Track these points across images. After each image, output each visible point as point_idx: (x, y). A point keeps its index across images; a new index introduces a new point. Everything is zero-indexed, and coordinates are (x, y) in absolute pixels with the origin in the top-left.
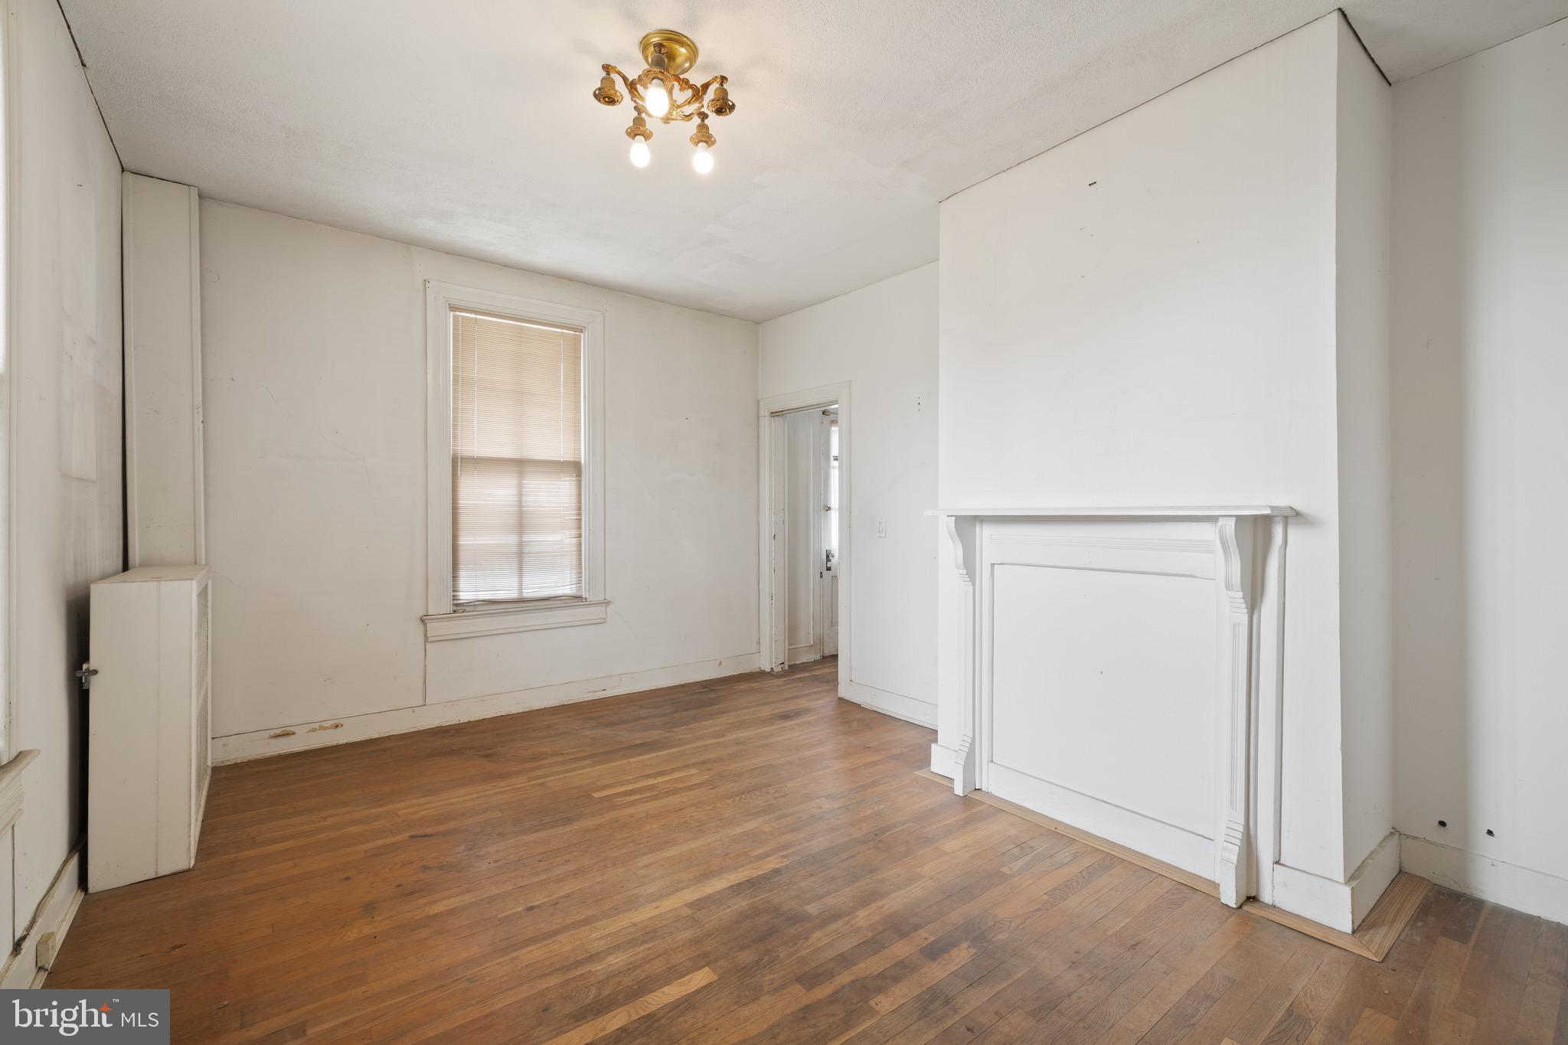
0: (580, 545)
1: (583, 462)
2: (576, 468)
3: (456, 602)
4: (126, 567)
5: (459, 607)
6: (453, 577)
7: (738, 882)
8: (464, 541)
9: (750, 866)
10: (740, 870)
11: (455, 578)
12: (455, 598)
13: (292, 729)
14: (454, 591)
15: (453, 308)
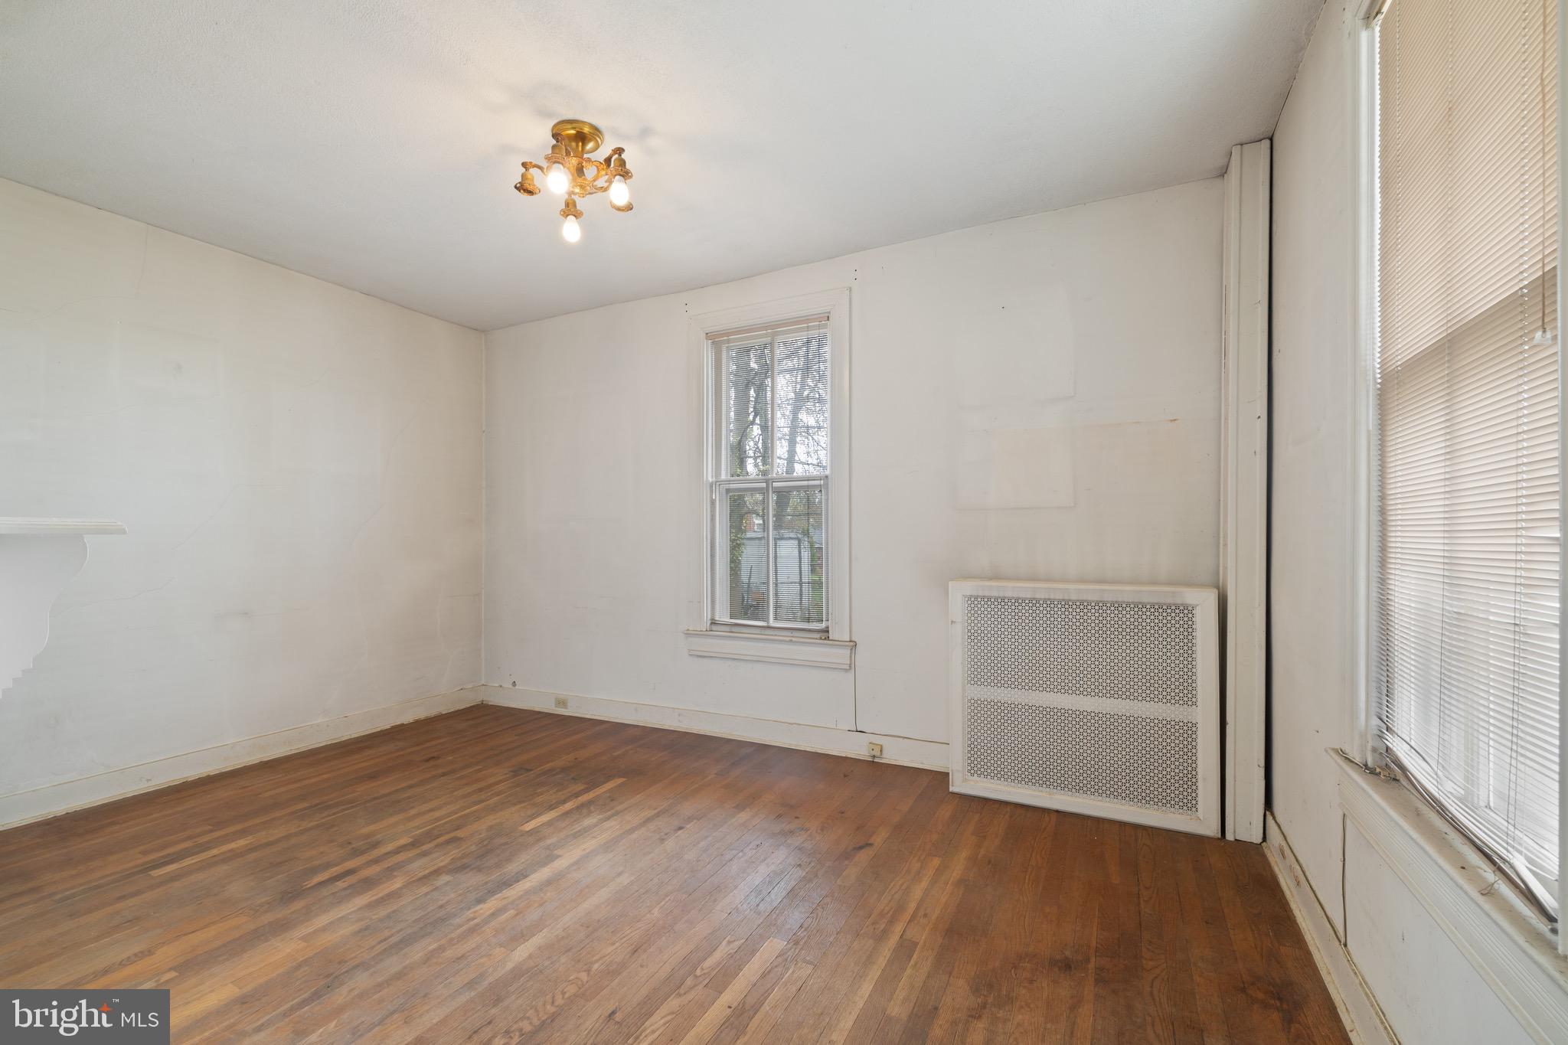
7: (520, 882)
9: (510, 900)
10: (521, 893)
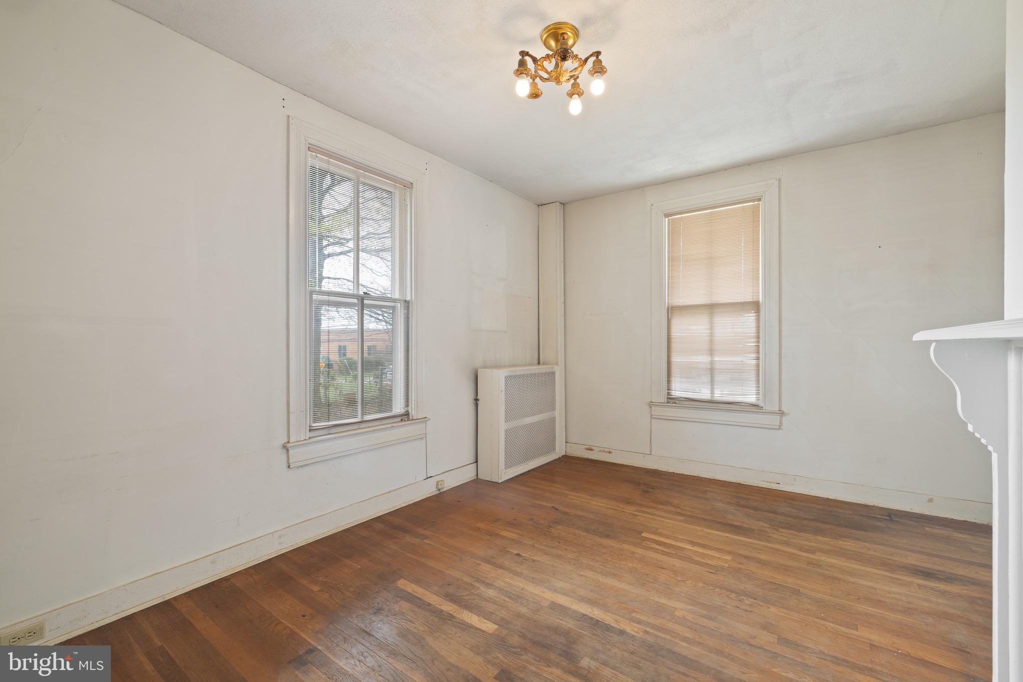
0: (758, 365)
1: (761, 301)
2: (755, 306)
3: (670, 397)
4: (539, 364)
5: (671, 400)
6: (668, 381)
8: (676, 359)
11: (669, 382)
12: (669, 394)
13: (593, 448)
14: (668, 390)
15: (667, 216)
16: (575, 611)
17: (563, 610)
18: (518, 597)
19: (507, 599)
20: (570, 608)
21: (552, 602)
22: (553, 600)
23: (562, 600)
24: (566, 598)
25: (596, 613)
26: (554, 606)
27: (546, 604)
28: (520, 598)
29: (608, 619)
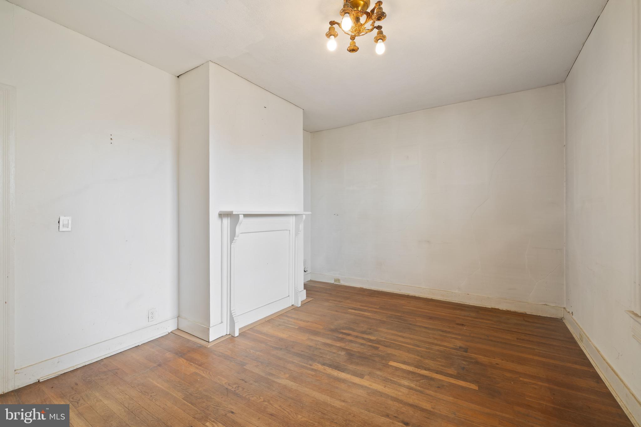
16: (348, 373)
17: (355, 374)
18: (386, 380)
19: (392, 379)
20: (351, 375)
21: (363, 378)
22: (362, 379)
23: (357, 380)
24: (355, 382)
25: (336, 373)
26: (361, 376)
27: (366, 377)
28: (384, 380)
29: (330, 371)
